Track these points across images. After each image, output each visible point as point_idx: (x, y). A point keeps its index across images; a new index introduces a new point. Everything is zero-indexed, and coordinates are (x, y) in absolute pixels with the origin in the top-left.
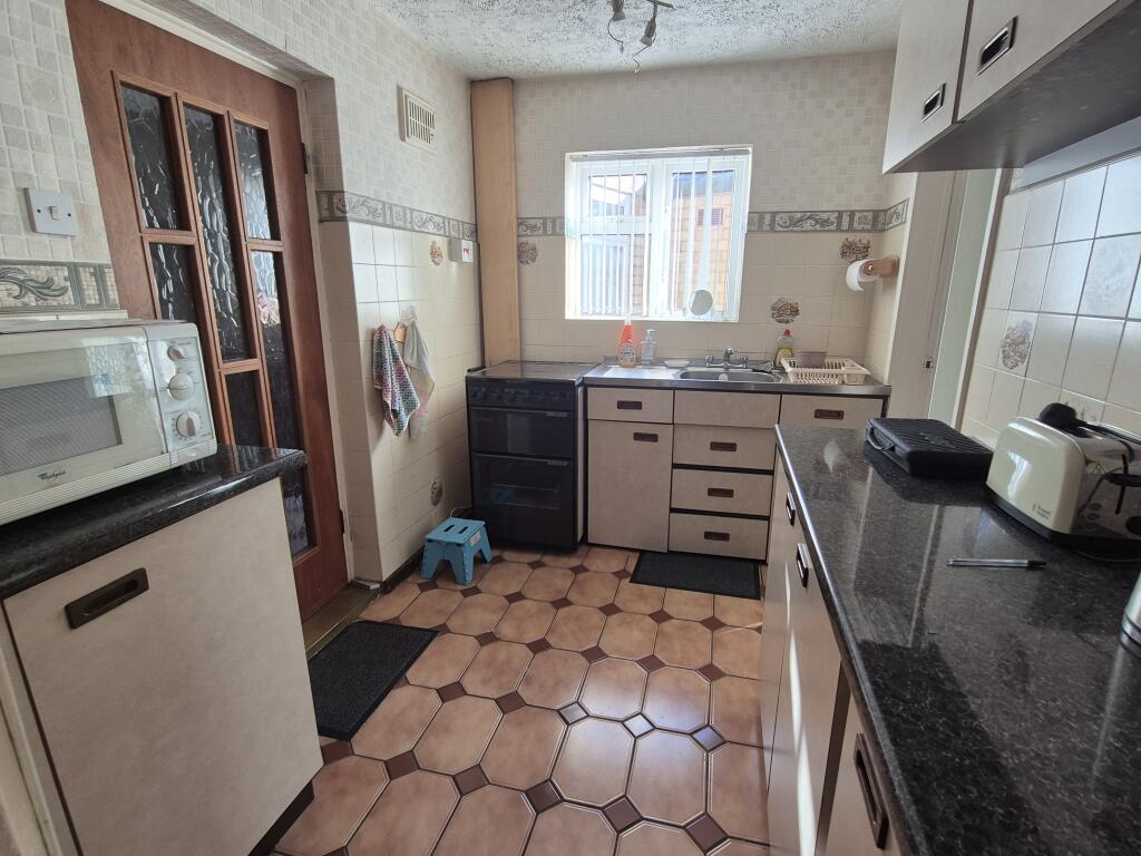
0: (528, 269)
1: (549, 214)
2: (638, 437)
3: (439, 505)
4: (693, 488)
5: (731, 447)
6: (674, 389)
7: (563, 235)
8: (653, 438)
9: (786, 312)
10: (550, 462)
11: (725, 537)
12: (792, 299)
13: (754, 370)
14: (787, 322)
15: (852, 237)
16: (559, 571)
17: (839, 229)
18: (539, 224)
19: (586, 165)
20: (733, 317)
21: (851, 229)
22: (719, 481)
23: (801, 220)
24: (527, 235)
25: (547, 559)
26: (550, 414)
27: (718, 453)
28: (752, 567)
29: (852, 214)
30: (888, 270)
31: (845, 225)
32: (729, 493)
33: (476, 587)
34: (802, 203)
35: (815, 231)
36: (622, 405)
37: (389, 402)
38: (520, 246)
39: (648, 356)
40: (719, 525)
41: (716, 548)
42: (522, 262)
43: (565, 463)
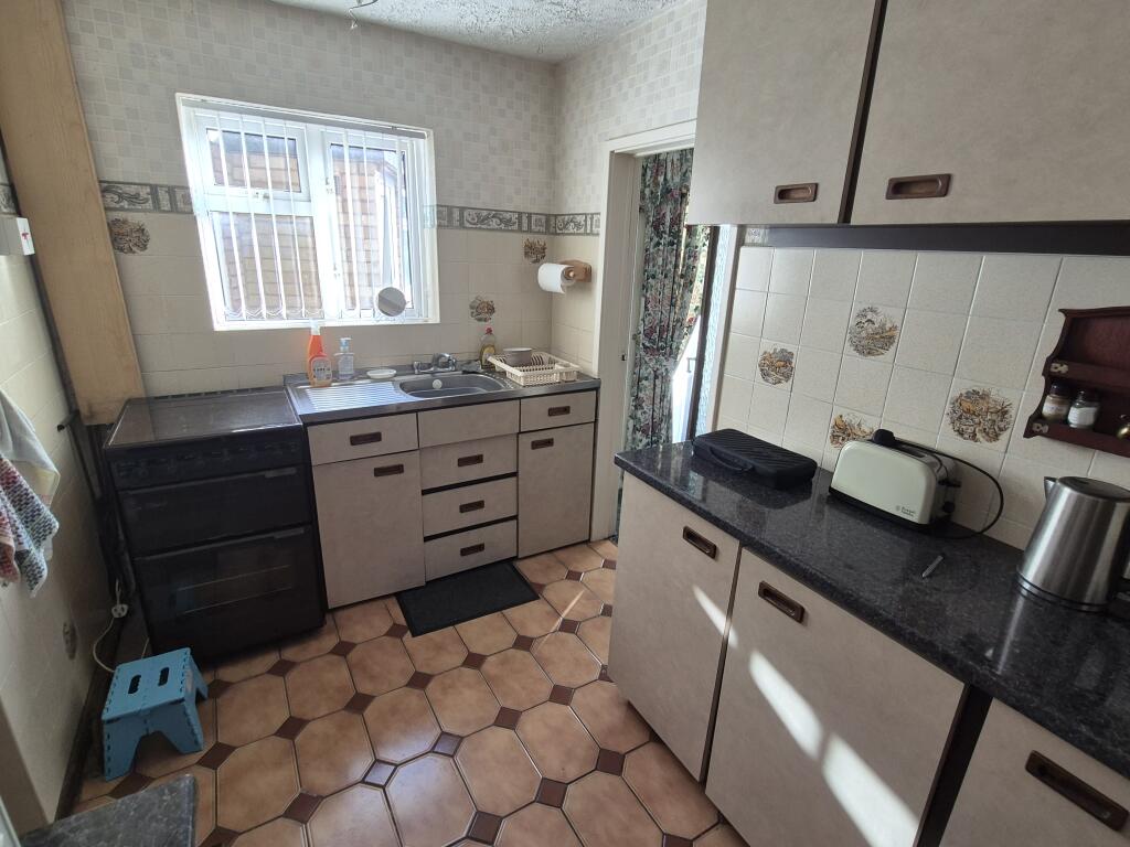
0: (136, 261)
1: (160, 179)
2: (379, 472)
3: (77, 655)
4: (444, 510)
5: (478, 459)
6: (417, 411)
7: (191, 212)
8: (399, 469)
9: (483, 310)
10: (277, 535)
11: (480, 548)
12: (489, 297)
13: (465, 372)
14: (485, 320)
15: (532, 238)
16: (319, 662)
17: (520, 230)
18: (144, 192)
19: (201, 113)
20: (434, 317)
21: (530, 230)
22: (469, 495)
23: (487, 218)
24: (122, 209)
25: (290, 654)
26: (270, 474)
27: (466, 468)
28: (509, 568)
29: (530, 216)
30: (581, 276)
31: (525, 227)
32: (480, 505)
33: (218, 746)
34: (485, 200)
35: (501, 230)
36: (356, 440)
37: (12, 543)
38: (112, 225)
39: (348, 370)
40: (472, 538)
41: (474, 561)
42: (122, 250)
43: (301, 531)
